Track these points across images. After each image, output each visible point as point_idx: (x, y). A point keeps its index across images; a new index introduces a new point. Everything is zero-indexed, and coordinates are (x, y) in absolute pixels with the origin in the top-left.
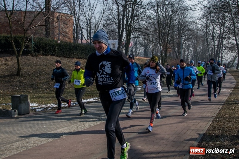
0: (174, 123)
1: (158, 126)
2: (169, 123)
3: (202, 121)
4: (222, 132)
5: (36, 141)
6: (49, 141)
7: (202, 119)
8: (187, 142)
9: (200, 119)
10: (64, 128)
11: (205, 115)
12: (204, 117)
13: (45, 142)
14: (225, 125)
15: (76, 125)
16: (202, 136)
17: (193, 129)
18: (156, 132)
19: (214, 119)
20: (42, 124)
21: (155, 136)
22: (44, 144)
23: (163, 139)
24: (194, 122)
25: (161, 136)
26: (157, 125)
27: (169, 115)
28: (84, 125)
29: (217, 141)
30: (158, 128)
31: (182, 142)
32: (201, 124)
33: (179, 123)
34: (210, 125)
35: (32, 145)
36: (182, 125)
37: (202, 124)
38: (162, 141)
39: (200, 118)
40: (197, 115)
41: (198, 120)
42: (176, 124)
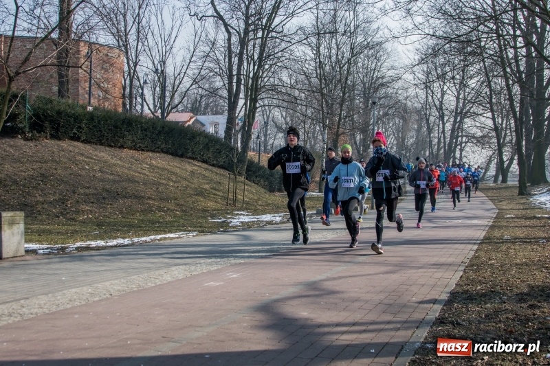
0: (377, 274)
1: (340, 278)
2: (364, 273)
3: (439, 270)
4: (492, 288)
5: (45, 304)
6: (78, 304)
7: (438, 267)
8: (416, 305)
9: (433, 267)
10: (112, 282)
11: (443, 260)
12: (443, 264)
13: (68, 306)
14: (494, 276)
15: (141, 276)
16: (449, 295)
17: (423, 283)
18: (337, 289)
19: (467, 267)
20: (56, 274)
21: (338, 295)
22: (67, 309)
23: (357, 300)
24: (421, 272)
25: (352, 295)
26: (336, 276)
27: (361, 261)
28: (160, 277)
29: (486, 303)
30: (340, 281)
31: (405, 306)
32: (439, 275)
33: (387, 273)
34: (461, 277)
35: (36, 310)
36: (394, 276)
37: (441, 274)
38: (357, 304)
39: (434, 265)
40: (425, 260)
41: (430, 268)
42: (381, 275)
